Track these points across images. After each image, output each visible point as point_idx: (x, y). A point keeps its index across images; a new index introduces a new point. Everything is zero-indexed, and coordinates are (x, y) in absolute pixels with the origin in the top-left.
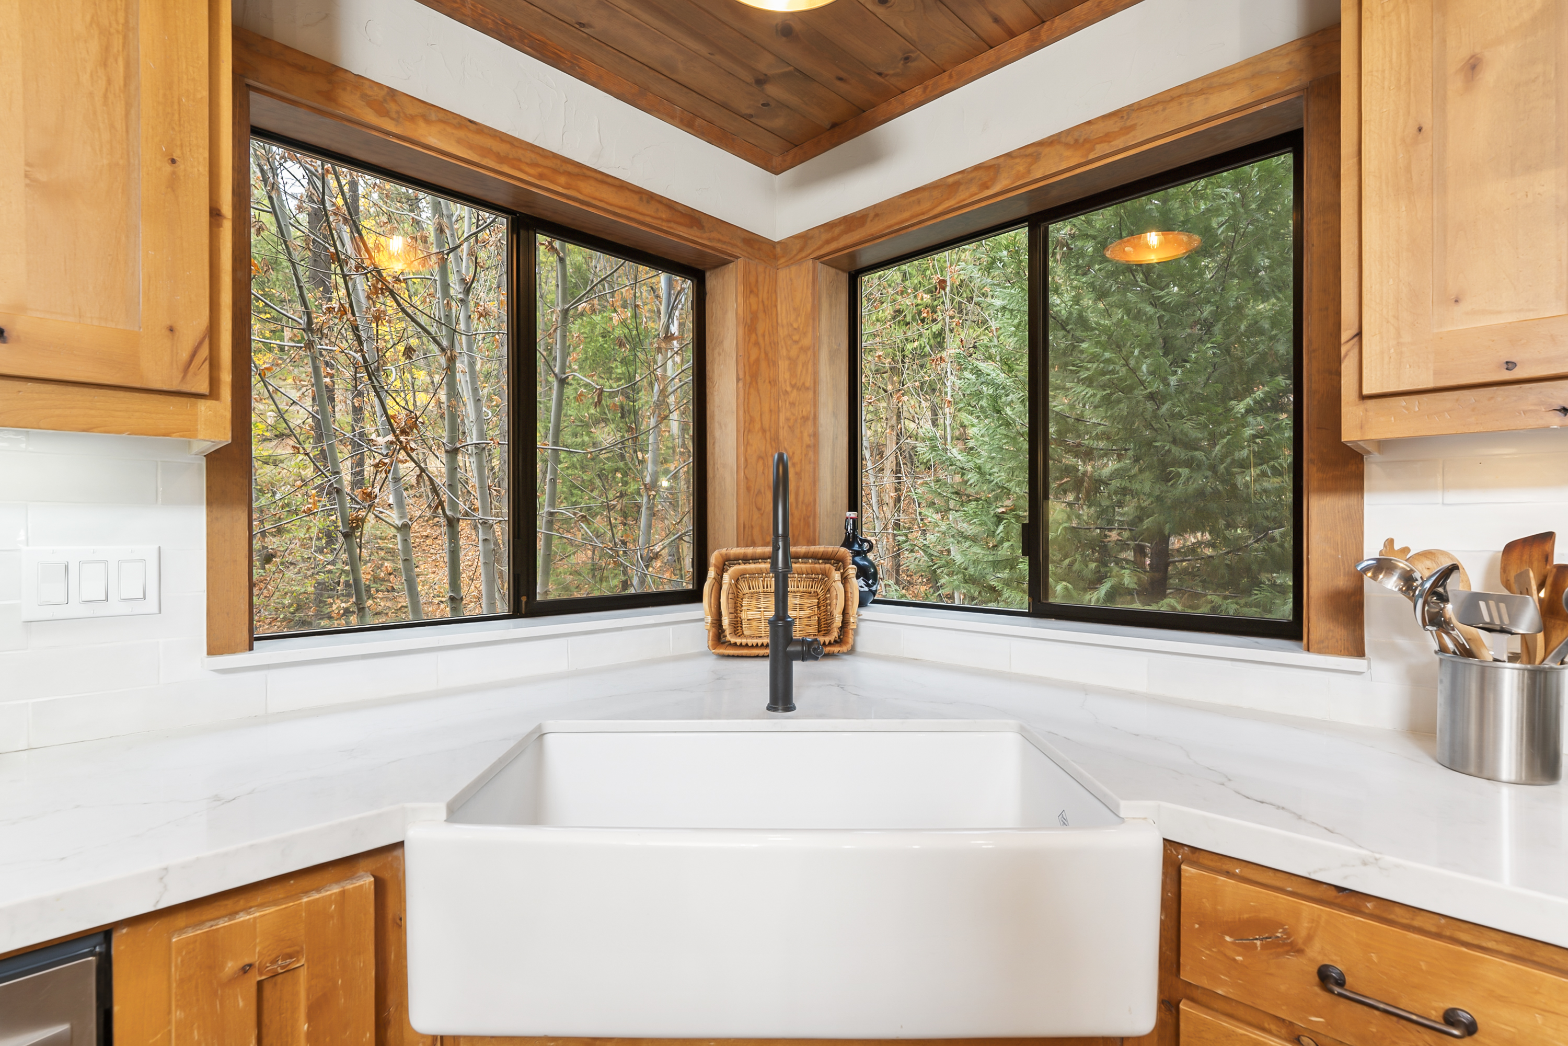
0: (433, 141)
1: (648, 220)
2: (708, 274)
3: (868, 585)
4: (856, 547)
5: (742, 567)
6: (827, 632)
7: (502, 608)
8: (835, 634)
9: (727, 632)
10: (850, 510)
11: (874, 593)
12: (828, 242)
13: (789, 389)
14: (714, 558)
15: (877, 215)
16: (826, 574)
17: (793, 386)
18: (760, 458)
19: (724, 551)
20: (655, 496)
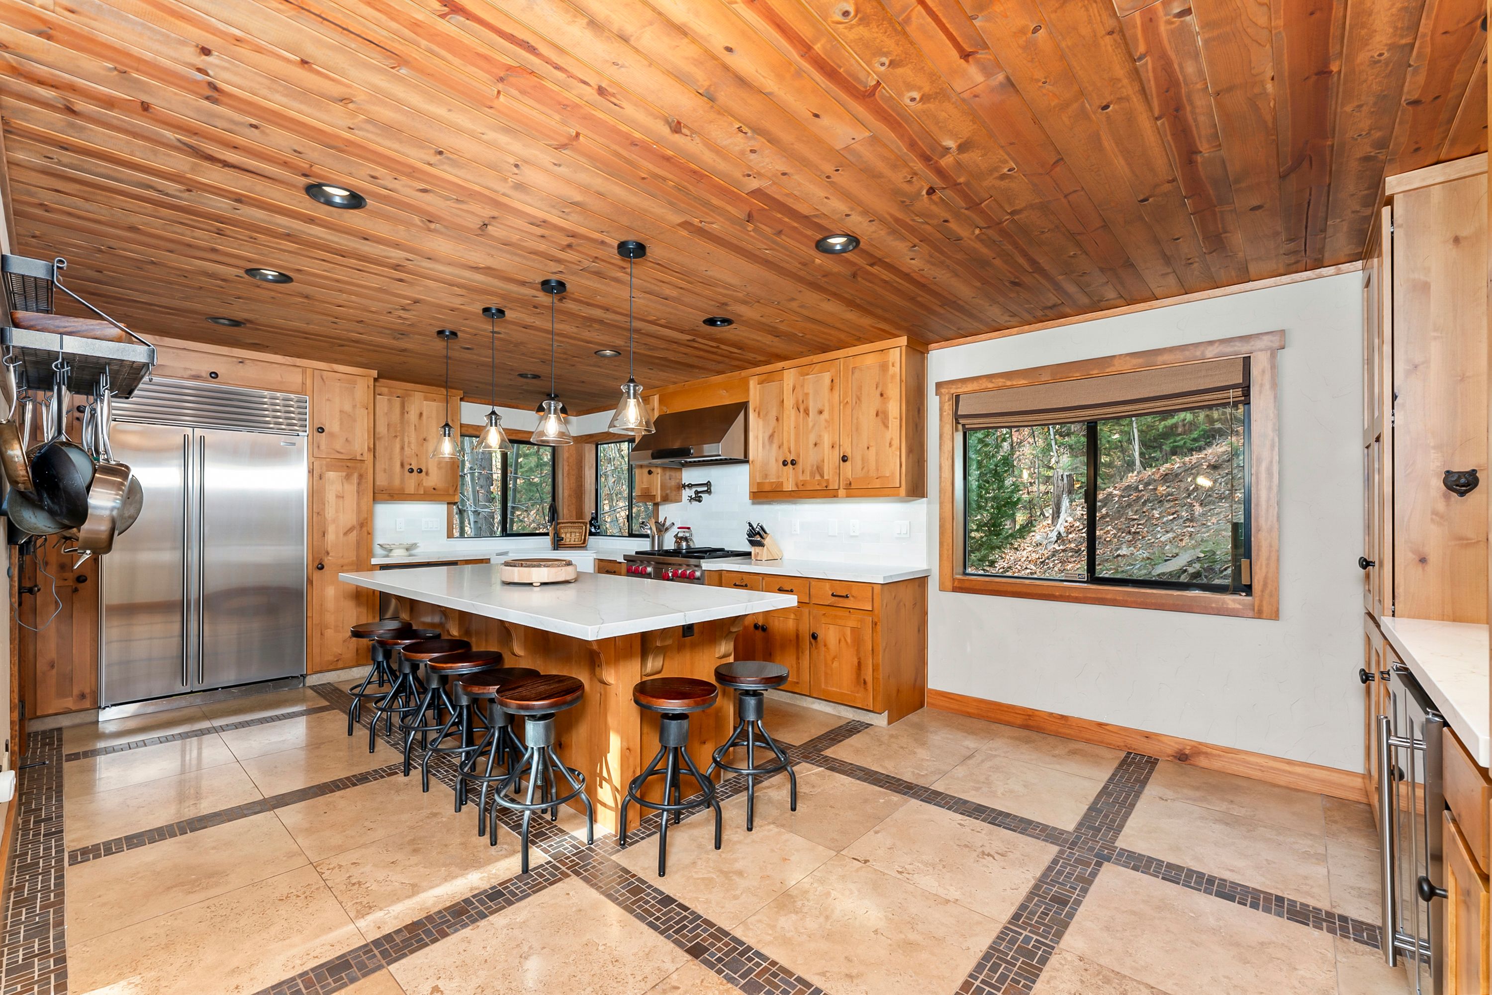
7: (499, 535)
8: (582, 542)
12: (589, 438)
15: (600, 435)
16: (581, 527)
18: (569, 496)
19: (557, 521)
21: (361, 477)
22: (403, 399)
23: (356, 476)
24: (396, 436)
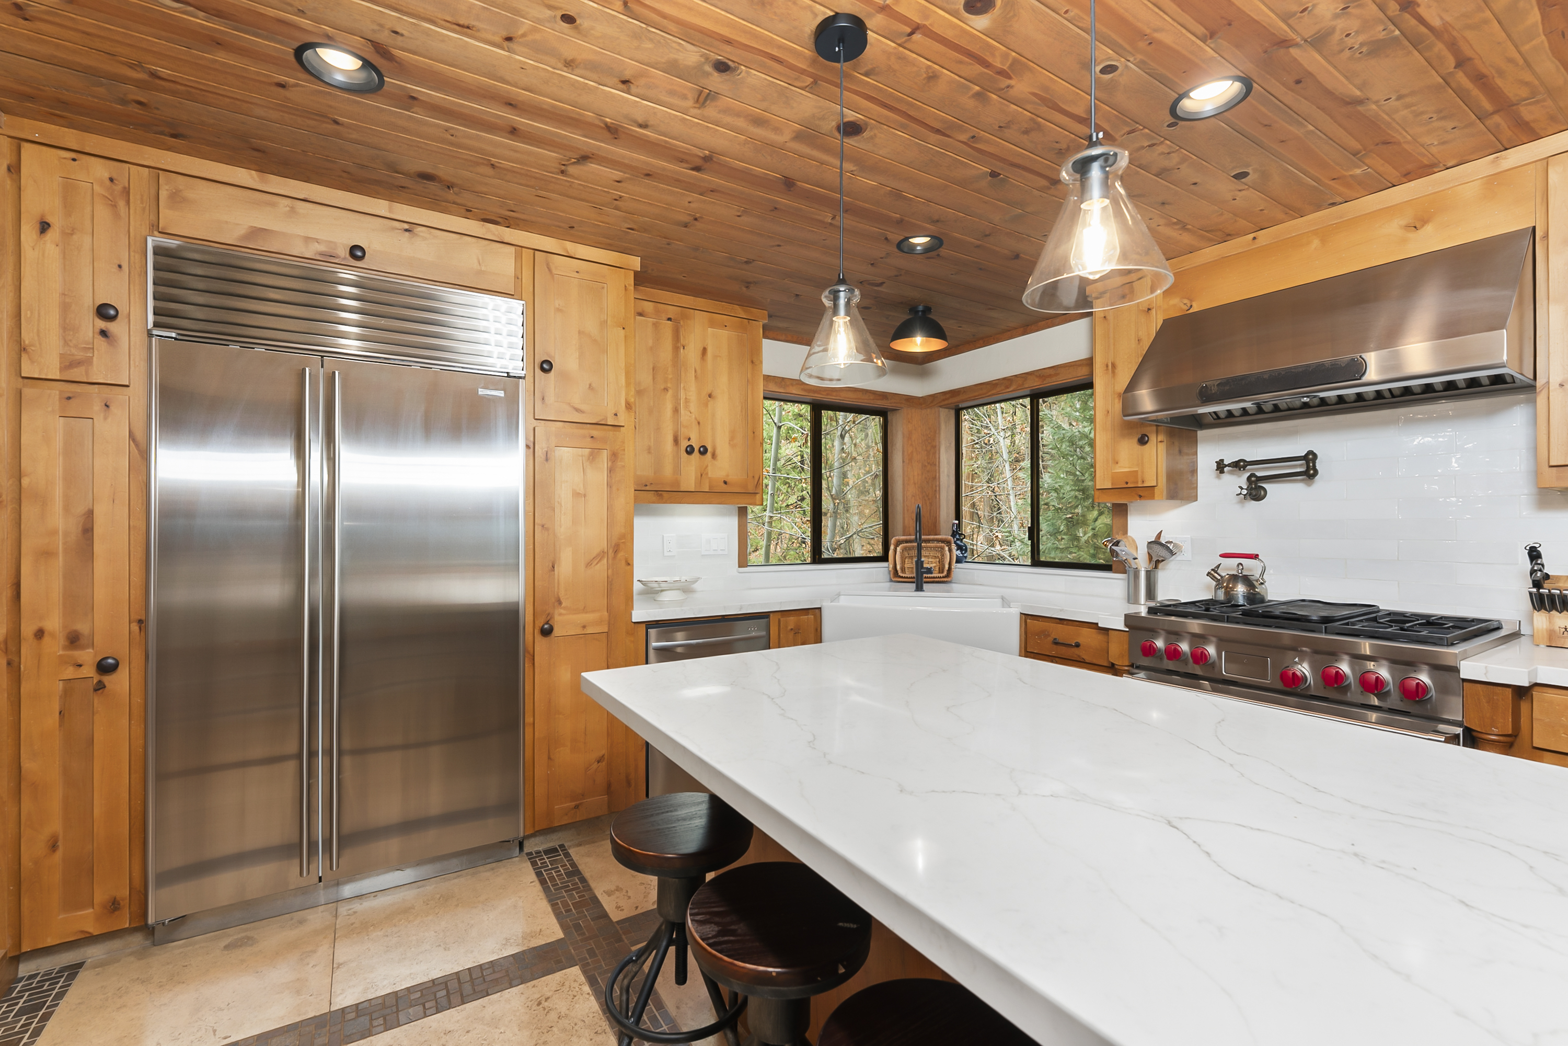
0: (794, 392)
1: (865, 401)
2: (889, 413)
3: (962, 553)
4: (958, 537)
5: (905, 545)
6: (943, 572)
7: (809, 560)
8: (945, 573)
9: (899, 572)
10: (956, 520)
11: (966, 557)
12: (944, 400)
13: (926, 464)
14: (893, 541)
15: (964, 392)
16: (942, 548)
17: (929, 463)
18: (913, 496)
19: (897, 538)
20: (838, 503)
21: (614, 456)
22: (677, 325)
23: (605, 454)
24: (666, 389)
